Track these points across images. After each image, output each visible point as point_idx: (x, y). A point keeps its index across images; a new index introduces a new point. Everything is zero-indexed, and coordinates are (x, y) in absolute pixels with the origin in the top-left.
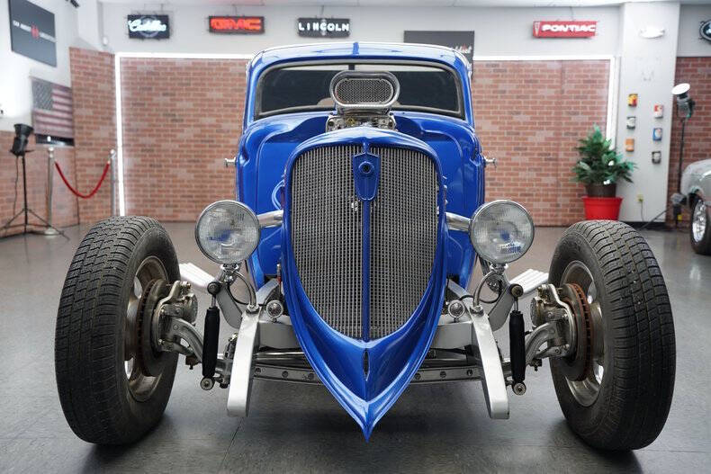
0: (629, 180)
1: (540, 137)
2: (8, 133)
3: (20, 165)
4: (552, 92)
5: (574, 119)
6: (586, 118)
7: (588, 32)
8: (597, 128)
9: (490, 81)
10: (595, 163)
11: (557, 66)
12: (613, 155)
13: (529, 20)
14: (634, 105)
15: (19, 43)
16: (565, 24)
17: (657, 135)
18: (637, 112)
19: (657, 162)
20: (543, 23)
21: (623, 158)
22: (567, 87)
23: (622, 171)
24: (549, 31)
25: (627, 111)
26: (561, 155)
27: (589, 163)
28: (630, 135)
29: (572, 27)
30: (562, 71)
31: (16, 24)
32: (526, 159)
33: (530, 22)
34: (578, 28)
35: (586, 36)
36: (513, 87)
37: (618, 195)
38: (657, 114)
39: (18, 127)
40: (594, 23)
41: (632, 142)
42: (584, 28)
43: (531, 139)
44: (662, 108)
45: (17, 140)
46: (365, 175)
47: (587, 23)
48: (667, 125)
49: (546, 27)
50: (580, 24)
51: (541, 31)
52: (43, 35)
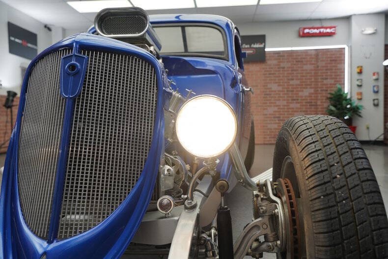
0: (360, 116)
1: (306, 93)
2: (2, 96)
3: (9, 113)
4: (312, 67)
5: (325, 82)
6: (333, 81)
7: (331, 33)
8: (339, 86)
9: (275, 62)
10: (339, 106)
11: (314, 53)
12: (349, 101)
13: (296, 28)
14: (360, 72)
15: (14, 49)
16: (318, 28)
17: (376, 89)
18: (363, 76)
19: (376, 105)
20: (305, 29)
21: (356, 103)
22: (321, 64)
23: (355, 111)
24: (308, 33)
25: (356, 76)
26: (319, 103)
27: (335, 106)
28: (359, 90)
29: (322, 30)
30: (317, 55)
31: (12, 39)
32: (298, 105)
33: (297, 29)
34: (325, 31)
35: (330, 35)
36: (289, 65)
37: (354, 125)
38: (375, 77)
39: (9, 92)
40: (335, 27)
41: (361, 94)
42: (328, 30)
43: (300, 94)
44: (378, 73)
45: (8, 99)
46: (69, 74)
47: (330, 28)
48: (381, 84)
49: (307, 31)
50: (326, 28)
51: (303, 33)
52: (29, 45)
